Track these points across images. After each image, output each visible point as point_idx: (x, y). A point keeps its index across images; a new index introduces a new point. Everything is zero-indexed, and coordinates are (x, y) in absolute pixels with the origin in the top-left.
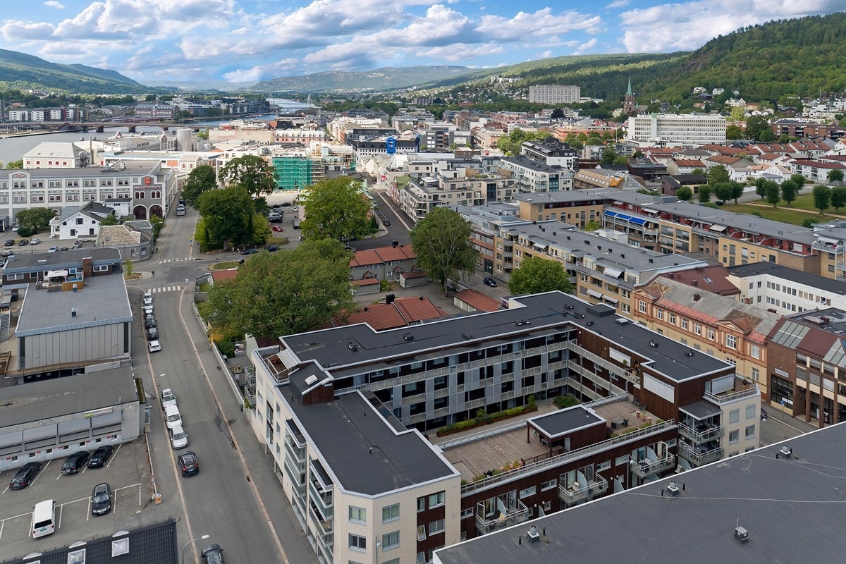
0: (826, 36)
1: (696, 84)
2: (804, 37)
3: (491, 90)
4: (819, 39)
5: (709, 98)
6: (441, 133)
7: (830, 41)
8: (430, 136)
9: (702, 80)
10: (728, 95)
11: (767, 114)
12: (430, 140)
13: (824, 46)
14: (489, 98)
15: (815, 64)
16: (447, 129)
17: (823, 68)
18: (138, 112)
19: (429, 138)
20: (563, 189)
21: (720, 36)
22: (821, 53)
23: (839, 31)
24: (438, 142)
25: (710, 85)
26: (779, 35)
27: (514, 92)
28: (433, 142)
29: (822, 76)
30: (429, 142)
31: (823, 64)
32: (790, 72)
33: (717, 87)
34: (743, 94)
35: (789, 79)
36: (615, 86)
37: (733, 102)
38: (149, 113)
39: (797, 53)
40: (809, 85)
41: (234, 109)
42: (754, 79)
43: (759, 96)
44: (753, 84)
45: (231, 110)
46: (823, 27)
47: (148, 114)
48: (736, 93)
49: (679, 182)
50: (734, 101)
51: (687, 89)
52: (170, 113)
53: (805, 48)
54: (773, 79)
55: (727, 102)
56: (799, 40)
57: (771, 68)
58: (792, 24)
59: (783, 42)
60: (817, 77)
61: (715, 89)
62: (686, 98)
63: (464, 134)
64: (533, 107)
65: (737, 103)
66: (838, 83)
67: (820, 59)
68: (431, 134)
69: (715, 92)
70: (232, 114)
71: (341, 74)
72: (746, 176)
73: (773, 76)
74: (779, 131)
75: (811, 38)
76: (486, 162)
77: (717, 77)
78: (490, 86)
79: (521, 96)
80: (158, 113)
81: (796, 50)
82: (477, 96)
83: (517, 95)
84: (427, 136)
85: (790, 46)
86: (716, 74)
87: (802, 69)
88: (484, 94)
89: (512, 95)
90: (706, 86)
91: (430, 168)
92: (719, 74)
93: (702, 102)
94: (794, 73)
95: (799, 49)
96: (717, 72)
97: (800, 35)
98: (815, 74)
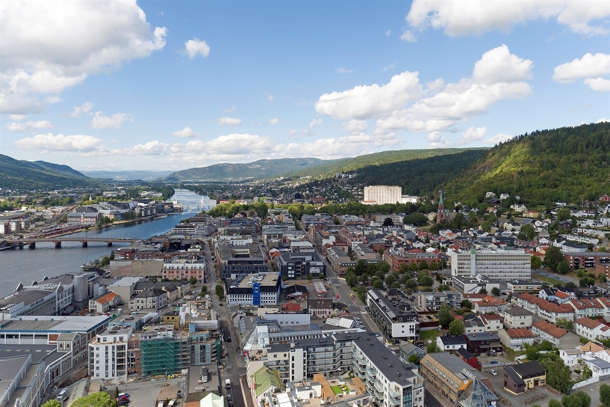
0: (579, 147)
1: (488, 189)
2: (563, 147)
3: (336, 185)
4: (574, 149)
5: (498, 202)
6: (299, 263)
7: (582, 151)
8: (290, 266)
9: (492, 185)
10: (512, 201)
11: (547, 224)
12: (290, 270)
13: (579, 156)
14: (335, 192)
15: (574, 173)
16: (304, 259)
17: (580, 176)
18: (70, 219)
19: (290, 268)
20: (416, 399)
21: (500, 143)
22: (576, 161)
23: (589, 143)
24: (296, 272)
25: (498, 191)
26: (544, 144)
27: (353, 187)
28: (293, 272)
29: (581, 184)
30: (290, 272)
31: (580, 173)
32: (556, 180)
33: (503, 193)
34: (524, 199)
35: (556, 186)
36: (426, 183)
37: (517, 209)
38: (79, 220)
39: (559, 161)
40: (572, 193)
41: (145, 212)
42: (530, 186)
43: (535, 201)
44: (530, 190)
45: (143, 212)
46: (576, 140)
47: (77, 221)
48: (518, 198)
49: (521, 377)
50: (517, 206)
51: (481, 193)
52: (95, 219)
53: (564, 156)
54: (544, 186)
55: (512, 207)
56: (559, 150)
57: (542, 175)
58: (552, 136)
59: (547, 151)
60: (576, 185)
61: (502, 195)
62: (481, 202)
63: (318, 264)
64: (368, 210)
65: (520, 209)
66: (594, 192)
67: (576, 167)
68: (291, 264)
69: (503, 197)
70: (144, 217)
71: (230, 166)
72: (577, 359)
73: (544, 182)
74: (571, 262)
75: (569, 148)
76: (339, 344)
77: (502, 183)
78: (336, 181)
79: (358, 191)
80: (85, 219)
81: (558, 159)
82: (326, 191)
83: (355, 190)
84: (288, 266)
85: (553, 155)
86: (501, 180)
87: (565, 177)
88: (331, 189)
89: (351, 190)
90: (495, 191)
91: (287, 355)
92: (503, 180)
93: (493, 206)
94: (559, 180)
95: (560, 158)
96: (502, 178)
97: (560, 145)
98: (575, 182)
